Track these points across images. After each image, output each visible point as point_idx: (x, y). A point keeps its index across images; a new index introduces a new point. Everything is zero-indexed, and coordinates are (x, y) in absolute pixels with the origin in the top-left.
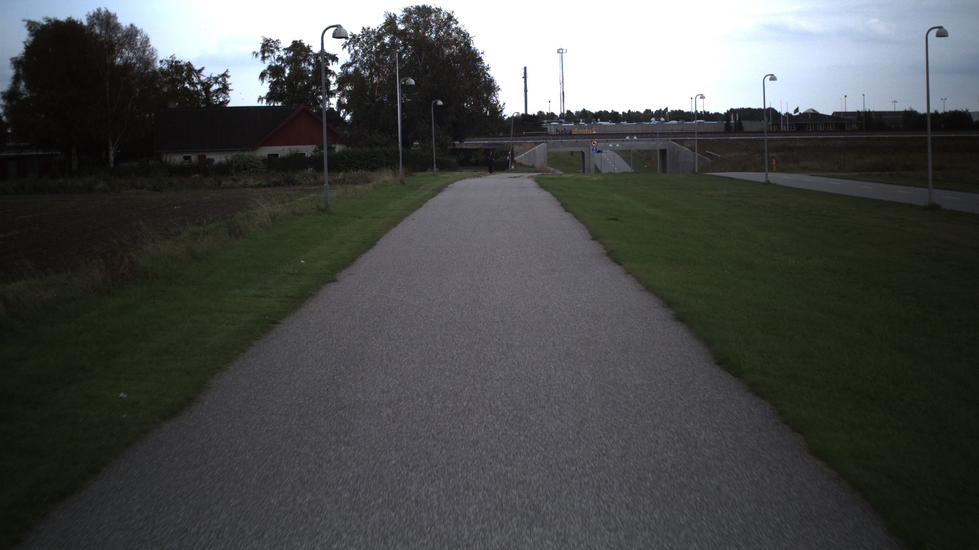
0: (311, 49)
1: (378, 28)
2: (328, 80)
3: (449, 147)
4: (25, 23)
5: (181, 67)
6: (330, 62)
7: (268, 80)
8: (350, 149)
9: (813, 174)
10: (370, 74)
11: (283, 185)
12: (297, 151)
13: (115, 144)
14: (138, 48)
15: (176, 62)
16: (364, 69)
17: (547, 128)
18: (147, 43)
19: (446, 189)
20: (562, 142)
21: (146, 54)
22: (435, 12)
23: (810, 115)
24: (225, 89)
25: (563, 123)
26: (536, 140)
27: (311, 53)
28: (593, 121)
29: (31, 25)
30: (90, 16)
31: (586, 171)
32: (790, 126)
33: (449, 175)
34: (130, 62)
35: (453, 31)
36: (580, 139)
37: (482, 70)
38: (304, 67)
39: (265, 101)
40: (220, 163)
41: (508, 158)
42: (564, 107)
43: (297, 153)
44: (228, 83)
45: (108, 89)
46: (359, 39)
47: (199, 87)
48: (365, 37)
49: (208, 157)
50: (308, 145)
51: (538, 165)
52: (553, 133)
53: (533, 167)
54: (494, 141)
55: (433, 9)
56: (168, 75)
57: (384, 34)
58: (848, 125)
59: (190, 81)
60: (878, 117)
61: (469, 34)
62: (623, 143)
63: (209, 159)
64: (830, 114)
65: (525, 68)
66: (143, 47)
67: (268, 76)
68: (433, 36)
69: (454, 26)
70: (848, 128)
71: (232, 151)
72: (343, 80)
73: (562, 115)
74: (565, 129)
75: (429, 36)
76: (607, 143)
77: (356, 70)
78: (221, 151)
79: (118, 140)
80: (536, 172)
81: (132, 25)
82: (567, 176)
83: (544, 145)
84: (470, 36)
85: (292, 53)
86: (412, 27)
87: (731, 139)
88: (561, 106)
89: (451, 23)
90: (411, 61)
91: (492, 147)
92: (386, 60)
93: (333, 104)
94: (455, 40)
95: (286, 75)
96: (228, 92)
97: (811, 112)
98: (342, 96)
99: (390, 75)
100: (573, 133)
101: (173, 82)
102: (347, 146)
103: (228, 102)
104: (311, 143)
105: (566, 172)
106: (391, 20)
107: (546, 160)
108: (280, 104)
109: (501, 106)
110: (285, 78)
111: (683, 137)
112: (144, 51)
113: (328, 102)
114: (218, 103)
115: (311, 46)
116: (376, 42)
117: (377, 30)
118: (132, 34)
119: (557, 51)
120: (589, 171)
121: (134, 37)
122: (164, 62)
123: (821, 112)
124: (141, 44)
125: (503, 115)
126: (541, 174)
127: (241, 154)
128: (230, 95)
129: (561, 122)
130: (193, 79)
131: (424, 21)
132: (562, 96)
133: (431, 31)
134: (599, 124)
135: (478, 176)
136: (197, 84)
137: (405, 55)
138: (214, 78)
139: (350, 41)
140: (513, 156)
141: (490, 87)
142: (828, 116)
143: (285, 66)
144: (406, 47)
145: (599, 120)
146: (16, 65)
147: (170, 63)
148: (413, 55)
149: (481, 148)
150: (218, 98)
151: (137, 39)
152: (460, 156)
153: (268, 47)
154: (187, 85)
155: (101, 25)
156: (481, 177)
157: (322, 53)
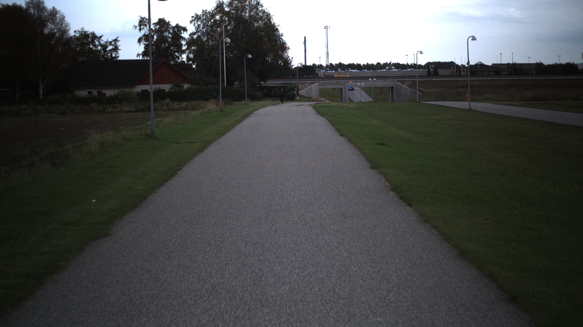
0: (170, 24)
1: (212, 10)
2: (181, 43)
3: (257, 85)
5: (88, 35)
6: (182, 32)
7: (143, 43)
8: (194, 86)
9: (495, 103)
10: (207, 39)
12: (159, 88)
13: (43, 84)
14: (58, 22)
15: (85, 32)
16: (204, 36)
17: (318, 74)
18: (64, 19)
20: (328, 82)
21: (63, 27)
23: (479, 66)
24: (116, 49)
26: (312, 81)
27: (170, 26)
28: (346, 70)
30: (27, 2)
31: (343, 100)
33: (256, 103)
34: (53, 32)
35: (260, 11)
36: (339, 80)
37: (278, 36)
38: (166, 35)
39: (141, 56)
40: (110, 96)
41: (295, 92)
42: (328, 61)
43: (159, 90)
44: (118, 45)
45: (39, 49)
46: (200, 17)
47: (99, 48)
48: (204, 16)
50: (167, 84)
51: (314, 97)
52: (322, 77)
53: (310, 98)
54: (286, 81)
56: (80, 40)
57: (215, 14)
58: (502, 72)
59: (93, 44)
60: (520, 67)
61: (270, 14)
62: (366, 83)
63: (103, 93)
64: (490, 65)
65: (305, 37)
66: (61, 22)
67: (143, 40)
68: (247, 15)
69: (260, 9)
71: (118, 88)
72: (191, 43)
73: (327, 66)
74: (329, 74)
75: (245, 15)
76: (356, 83)
77: (199, 37)
78: (111, 88)
79: (45, 81)
80: (313, 101)
81: (54, 8)
82: (333, 104)
83: (317, 84)
84: (271, 15)
85: (158, 26)
86: (234, 10)
87: (433, 80)
88: (326, 60)
89: (259, 6)
90: (233, 30)
91: (285, 85)
92: (217, 30)
93: (184, 59)
94: (261, 17)
95: (155, 40)
96: (118, 51)
97: (480, 63)
98: (190, 53)
100: (335, 77)
101: (83, 44)
102: (192, 85)
103: (118, 57)
104: (168, 83)
105: (332, 101)
106: (220, 5)
107: (318, 93)
109: (290, 59)
110: (154, 42)
111: (404, 79)
112: (62, 25)
113: (181, 57)
114: (112, 57)
115: (170, 22)
116: (211, 19)
117: (211, 12)
118: (54, 14)
119: (324, 28)
120: (345, 100)
121: (55, 15)
122: (77, 32)
123: (485, 64)
124: (60, 20)
125: (291, 65)
126: (317, 102)
127: (124, 90)
128: (119, 53)
129: (327, 70)
130: (95, 42)
131: (241, 5)
132: (327, 54)
133: (246, 12)
134: (350, 71)
135: (275, 105)
136: (98, 45)
137: (229, 27)
138: (110, 42)
139: (195, 19)
140: (298, 91)
141: (283, 47)
143: (154, 34)
144: (230, 22)
145: (350, 68)
147: (81, 32)
148: (234, 27)
149: (278, 86)
150: (112, 55)
151: (57, 17)
152: (264, 91)
153: (143, 22)
154: (91, 46)
155: (34, 8)
156: (277, 105)
157: (177, 26)
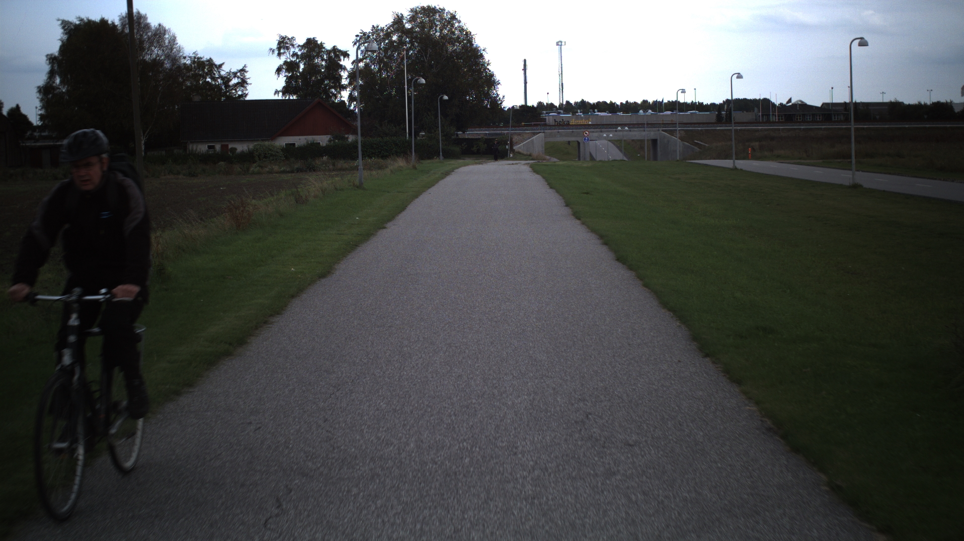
0: (324, 46)
1: (386, 26)
2: (340, 75)
3: (453, 137)
4: (60, 22)
5: (203, 62)
6: (342, 58)
7: (284, 75)
10: (379, 69)
11: (306, 171)
12: (314, 141)
13: (146, 135)
14: (166, 46)
15: (198, 58)
16: (374, 64)
17: (546, 119)
18: (174, 42)
19: (453, 173)
20: (558, 132)
21: (173, 52)
22: (440, 12)
23: (798, 106)
24: (243, 83)
25: (562, 114)
26: (535, 130)
27: (323, 50)
28: (591, 112)
29: (65, 24)
30: (123, 17)
31: (581, 158)
32: (779, 116)
33: (453, 162)
34: (159, 59)
35: (456, 29)
36: (576, 129)
37: (483, 65)
38: (318, 62)
39: (281, 94)
40: (243, 152)
41: (507, 147)
42: (562, 98)
43: (313, 143)
44: (247, 77)
46: (369, 37)
47: (220, 81)
48: (375, 35)
49: (230, 146)
50: (323, 135)
51: (535, 154)
52: (552, 124)
53: (530, 155)
54: (494, 131)
55: (437, 9)
56: (192, 70)
57: (392, 32)
58: (835, 116)
59: (211, 76)
60: (864, 108)
61: (471, 33)
62: (616, 133)
63: (232, 148)
64: (819, 105)
65: (525, 61)
66: (171, 45)
67: (284, 71)
68: (438, 34)
69: (457, 25)
70: (835, 118)
71: (252, 140)
72: (352, 76)
73: (561, 105)
74: (563, 120)
75: (434, 34)
76: (601, 134)
77: (367, 65)
78: (242, 141)
79: (148, 130)
80: (532, 160)
81: (160, 25)
82: (561, 163)
83: (541, 135)
85: (306, 49)
86: (418, 26)
87: (718, 129)
88: (560, 96)
89: (454, 22)
90: (417, 57)
92: (394, 56)
93: (344, 97)
94: (458, 37)
95: (301, 70)
96: (245, 85)
97: (799, 103)
98: (354, 89)
99: (397, 70)
100: (570, 123)
101: (196, 77)
103: (247, 94)
104: (325, 133)
105: (561, 159)
106: (398, 20)
107: (544, 149)
108: (295, 97)
109: (501, 98)
110: (300, 73)
111: (673, 127)
112: (172, 49)
113: (339, 95)
114: (237, 96)
115: (324, 43)
116: (384, 39)
117: (385, 29)
118: (160, 33)
120: (585, 159)
121: (162, 35)
122: (187, 58)
123: (809, 103)
124: (169, 42)
125: (503, 106)
126: (537, 161)
127: (262, 143)
128: (247, 88)
129: (559, 113)
130: (214, 74)
131: (429, 20)
132: (561, 87)
133: (436, 29)
134: (595, 115)
135: (480, 163)
136: (218, 78)
137: (412, 52)
138: (233, 73)
139: (360, 38)
140: (512, 145)
141: (490, 82)
142: (816, 107)
143: (299, 61)
144: (413, 45)
145: (596, 110)
146: (51, 61)
147: (193, 59)
148: (419, 51)
149: (482, 138)
150: (236, 92)
151: (166, 38)
152: (463, 145)
153: (283, 44)
154: (208, 79)
156: (482, 164)
157: (335, 49)
